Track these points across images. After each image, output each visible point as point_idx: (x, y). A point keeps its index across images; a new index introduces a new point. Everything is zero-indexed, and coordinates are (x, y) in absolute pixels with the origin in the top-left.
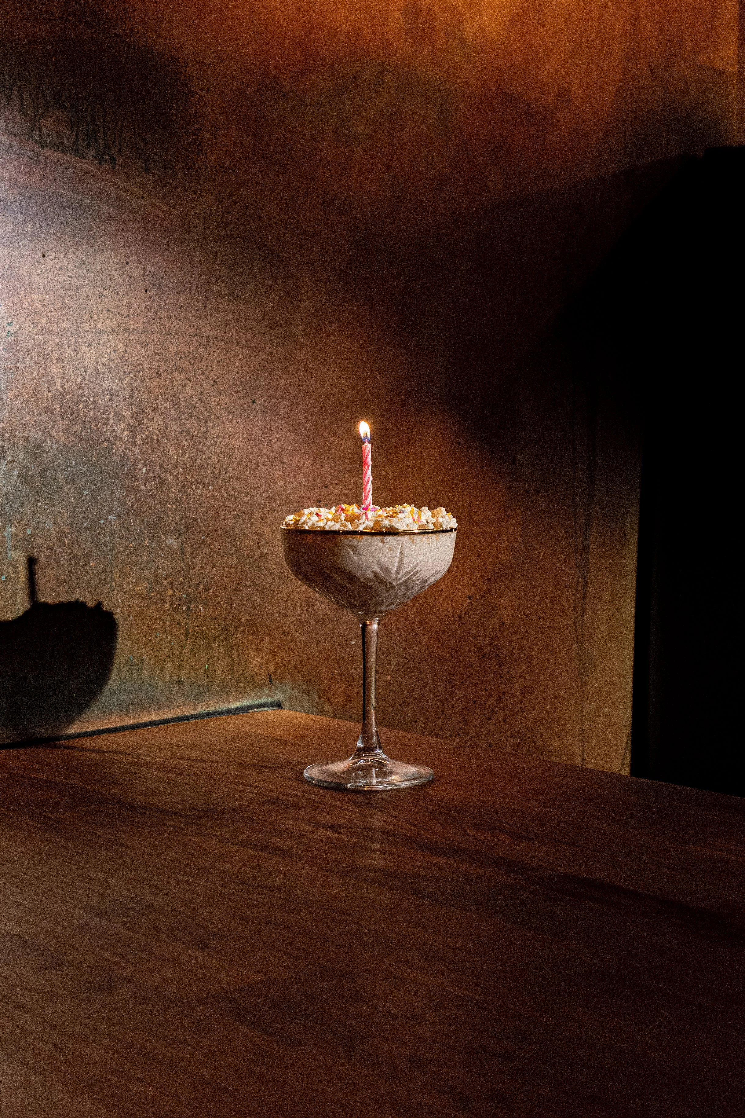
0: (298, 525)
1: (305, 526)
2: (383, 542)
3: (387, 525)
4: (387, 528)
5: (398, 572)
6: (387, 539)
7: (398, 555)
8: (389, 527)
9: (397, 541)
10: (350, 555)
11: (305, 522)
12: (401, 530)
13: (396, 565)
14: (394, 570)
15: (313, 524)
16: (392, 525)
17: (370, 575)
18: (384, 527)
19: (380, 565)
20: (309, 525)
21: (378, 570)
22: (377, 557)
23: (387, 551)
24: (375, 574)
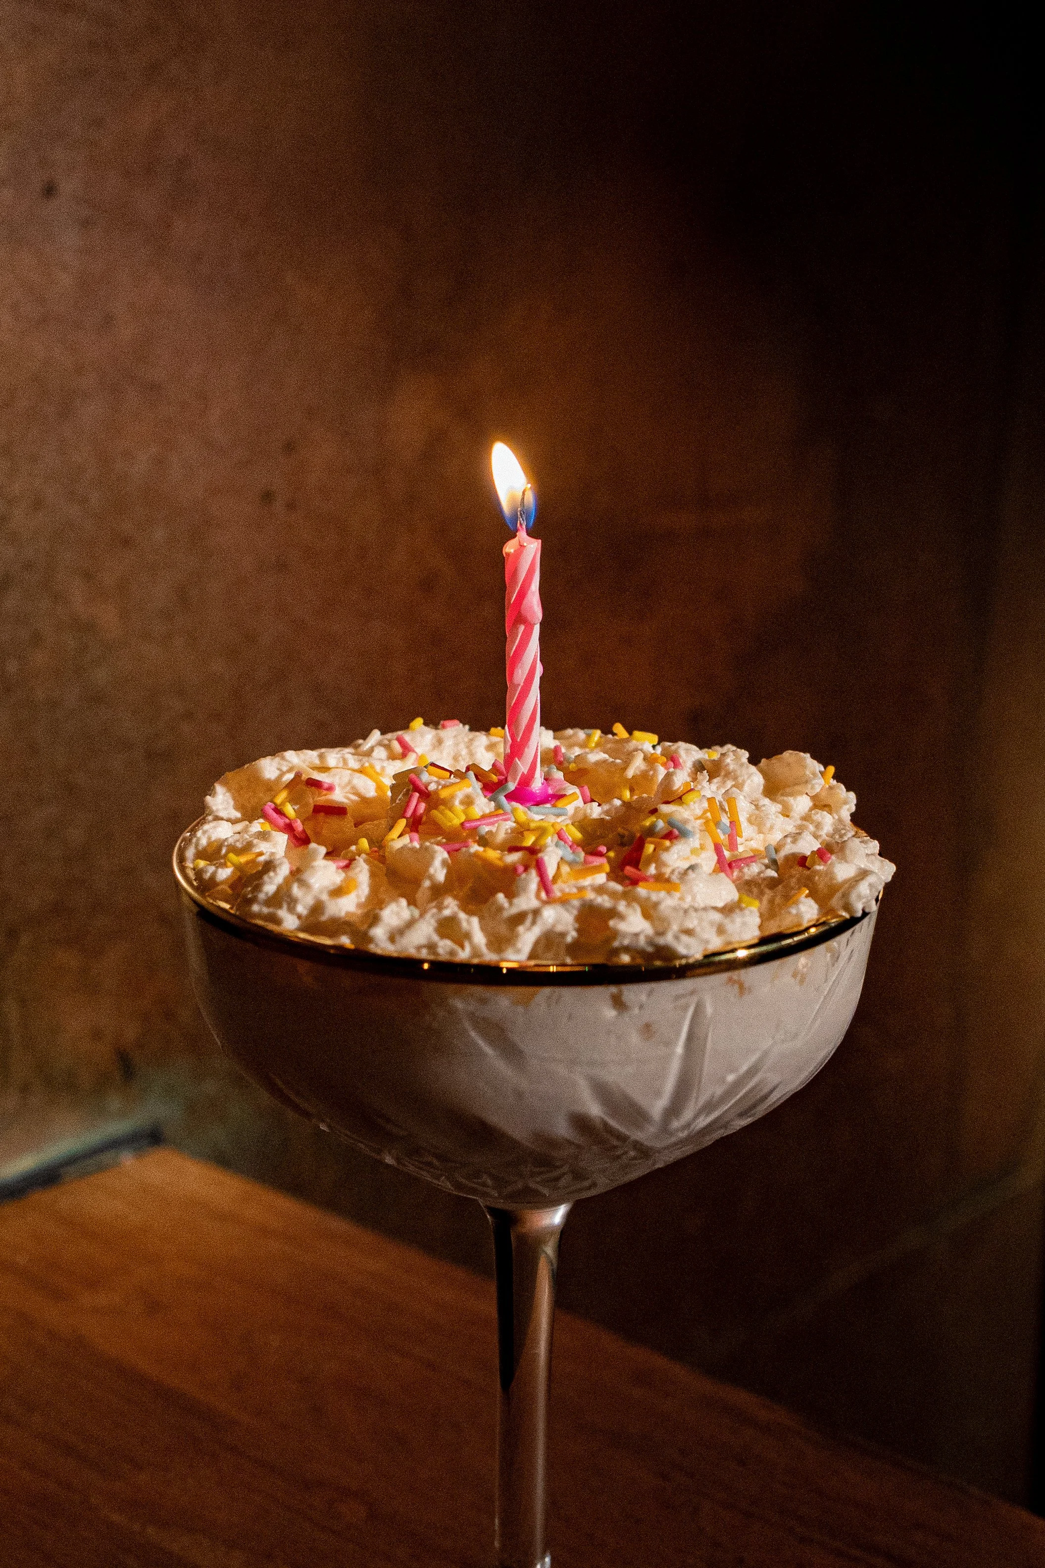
0: (255, 908)
1: (283, 913)
2: (618, 1003)
3: (642, 941)
4: (642, 953)
5: (674, 1109)
6: (635, 993)
7: (679, 1049)
8: (650, 949)
9: (678, 997)
10: (482, 1054)
11: (283, 897)
12: (697, 954)
13: (669, 1086)
14: (657, 1107)
15: (317, 908)
16: (661, 941)
17: (562, 1129)
18: (626, 949)
19: (603, 1092)
20: (301, 909)
21: (595, 1110)
22: (592, 1063)
23: (635, 1039)
24: (581, 1123)
